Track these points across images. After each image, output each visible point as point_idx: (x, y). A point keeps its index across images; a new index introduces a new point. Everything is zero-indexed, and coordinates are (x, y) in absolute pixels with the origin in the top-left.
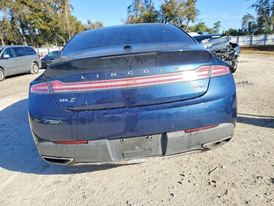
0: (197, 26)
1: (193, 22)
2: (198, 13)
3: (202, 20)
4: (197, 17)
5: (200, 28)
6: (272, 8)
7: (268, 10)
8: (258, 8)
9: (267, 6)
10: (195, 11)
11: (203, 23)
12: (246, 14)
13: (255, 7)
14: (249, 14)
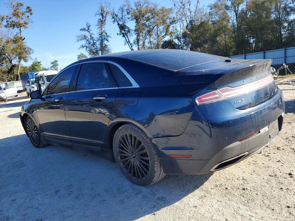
0: (33, 66)
1: (26, 61)
2: (31, 52)
3: (36, 59)
4: (30, 55)
5: (36, 67)
6: (100, 49)
7: (97, 51)
8: (88, 49)
9: (96, 47)
10: (27, 49)
11: (39, 63)
12: (79, 54)
13: (85, 48)
14: (83, 54)
